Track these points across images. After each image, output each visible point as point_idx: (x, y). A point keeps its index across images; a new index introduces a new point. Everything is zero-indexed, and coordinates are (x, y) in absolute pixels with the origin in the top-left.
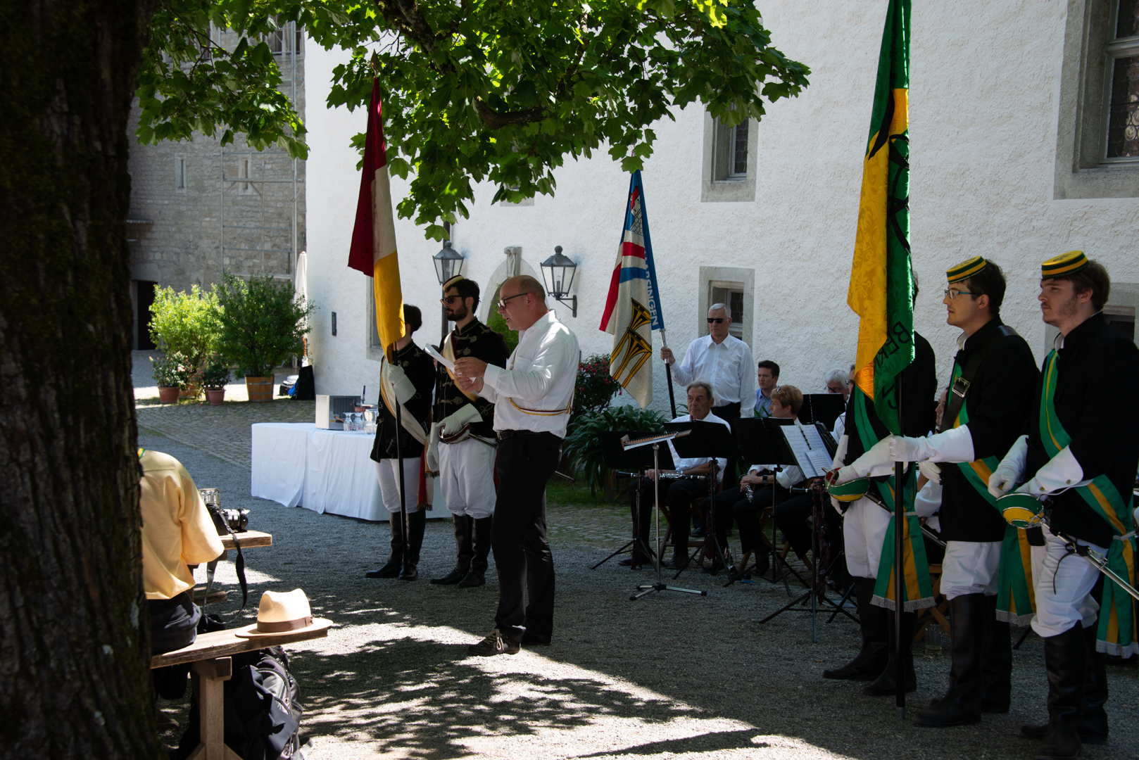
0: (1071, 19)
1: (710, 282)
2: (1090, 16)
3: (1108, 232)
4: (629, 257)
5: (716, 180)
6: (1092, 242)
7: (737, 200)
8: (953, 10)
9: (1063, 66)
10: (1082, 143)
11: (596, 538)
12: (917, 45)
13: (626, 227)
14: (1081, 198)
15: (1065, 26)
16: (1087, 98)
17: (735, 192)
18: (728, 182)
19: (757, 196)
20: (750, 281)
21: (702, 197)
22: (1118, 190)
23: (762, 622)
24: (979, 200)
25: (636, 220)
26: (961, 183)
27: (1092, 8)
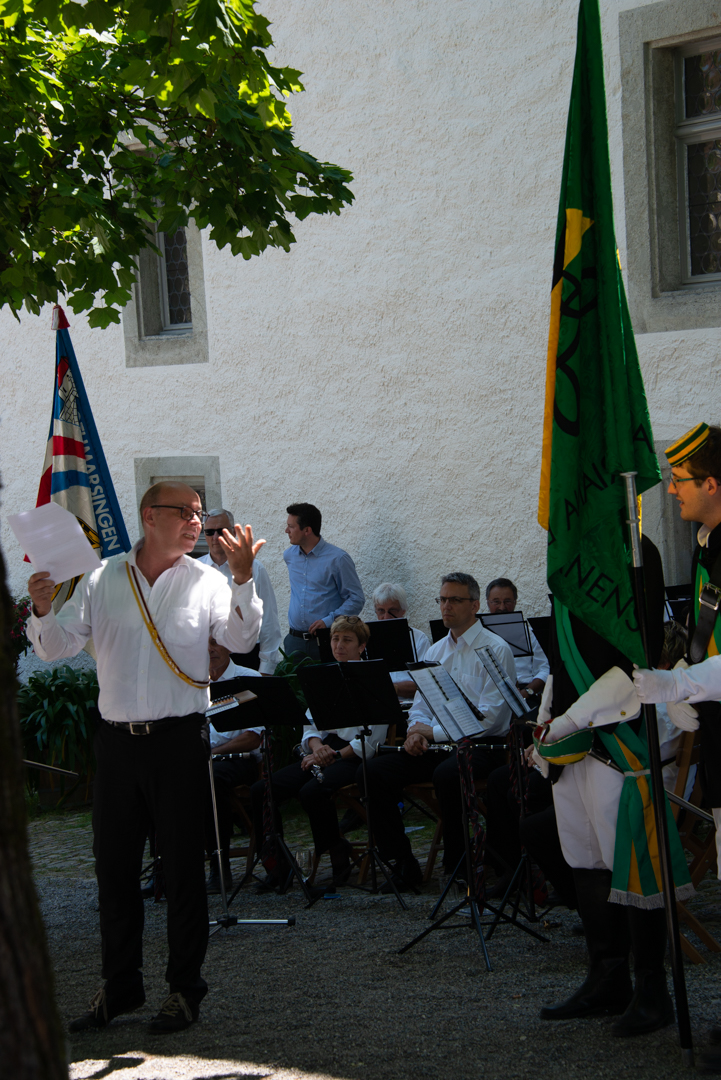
0: (627, 95)
1: (152, 478)
2: (651, 92)
3: (707, 373)
4: (62, 458)
5: (146, 335)
6: (688, 387)
7: (181, 362)
8: (465, 87)
9: (624, 158)
10: (660, 258)
11: (66, 864)
12: (421, 136)
13: (54, 416)
14: (667, 330)
15: (620, 105)
16: (659, 198)
17: (177, 351)
18: (164, 337)
19: (212, 354)
20: (213, 473)
21: (128, 360)
22: (714, 317)
23: (402, 952)
24: (531, 341)
25: (68, 404)
26: (503, 320)
27: (654, 79)
